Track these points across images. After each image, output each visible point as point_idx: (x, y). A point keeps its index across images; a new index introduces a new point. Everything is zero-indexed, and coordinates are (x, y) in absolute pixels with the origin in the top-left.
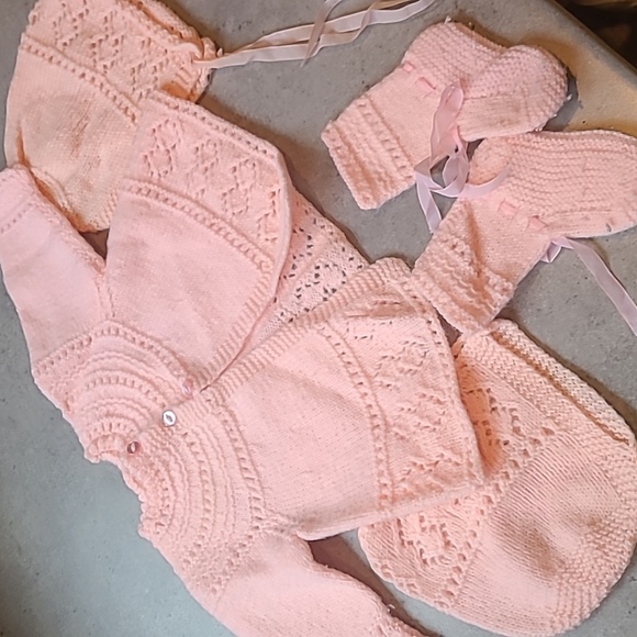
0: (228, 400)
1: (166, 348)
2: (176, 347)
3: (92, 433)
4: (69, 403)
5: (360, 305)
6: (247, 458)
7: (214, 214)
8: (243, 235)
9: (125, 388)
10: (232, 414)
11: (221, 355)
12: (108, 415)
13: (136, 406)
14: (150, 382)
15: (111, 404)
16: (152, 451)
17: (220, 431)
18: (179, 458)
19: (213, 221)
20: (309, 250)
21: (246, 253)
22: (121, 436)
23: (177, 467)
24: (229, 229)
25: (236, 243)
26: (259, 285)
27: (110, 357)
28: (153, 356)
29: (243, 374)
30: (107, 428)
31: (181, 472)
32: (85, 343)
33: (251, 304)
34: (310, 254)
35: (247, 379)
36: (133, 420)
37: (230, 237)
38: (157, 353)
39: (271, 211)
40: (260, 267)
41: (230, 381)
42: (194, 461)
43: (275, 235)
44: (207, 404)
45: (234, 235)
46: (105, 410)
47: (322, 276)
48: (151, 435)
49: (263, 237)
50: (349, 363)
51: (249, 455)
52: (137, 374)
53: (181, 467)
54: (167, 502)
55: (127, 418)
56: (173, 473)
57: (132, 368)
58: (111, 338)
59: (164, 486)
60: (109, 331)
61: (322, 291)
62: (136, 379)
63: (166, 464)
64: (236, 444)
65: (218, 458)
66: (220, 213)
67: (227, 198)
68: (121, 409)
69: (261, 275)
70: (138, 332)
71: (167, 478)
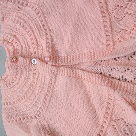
0: (58, 75)
1: (51, 36)
2: (55, 39)
3: (5, 36)
4: (5, 18)
5: (131, 98)
6: (50, 97)
7: (107, 8)
8: (111, 28)
9: (27, 34)
10: (56, 80)
11: (68, 59)
12: (15, 36)
13: (26, 43)
14: (37, 40)
15: (18, 34)
16: (20, 66)
17: (48, 81)
18: (28, 74)
19: (105, 11)
20: (130, 58)
21: (107, 36)
22: (14, 47)
23: (25, 75)
24: (108, 20)
25: (106, 28)
26: (101, 51)
27: (29, 19)
28: (44, 34)
29: (70, 73)
30: (11, 40)
31: (25, 78)
32: (24, 5)
33: (92, 54)
34: (129, 59)
35: (70, 76)
36: (22, 47)
37: (106, 24)
38: (47, 34)
39: (130, 31)
40: (107, 46)
41: (64, 71)
42: (32, 80)
43: (122, 40)
44: (50, 71)
45: (108, 24)
46: (15, 34)
47: (127, 73)
48: (24, 61)
49: (118, 37)
50: (109, 108)
51: (51, 96)
52: (34, 34)
53: (26, 76)
54: (13, 81)
55: (20, 43)
56: (22, 76)
57: (34, 30)
58: (34, 13)
59: (16, 77)
60: (36, 9)
61: (121, 76)
62: (33, 35)
63: (22, 72)
64: (49, 89)
65: (40, 87)
66: (110, 10)
67: (118, 8)
68: (20, 38)
69: (105, 49)
70: (45, 20)
71: (19, 76)
